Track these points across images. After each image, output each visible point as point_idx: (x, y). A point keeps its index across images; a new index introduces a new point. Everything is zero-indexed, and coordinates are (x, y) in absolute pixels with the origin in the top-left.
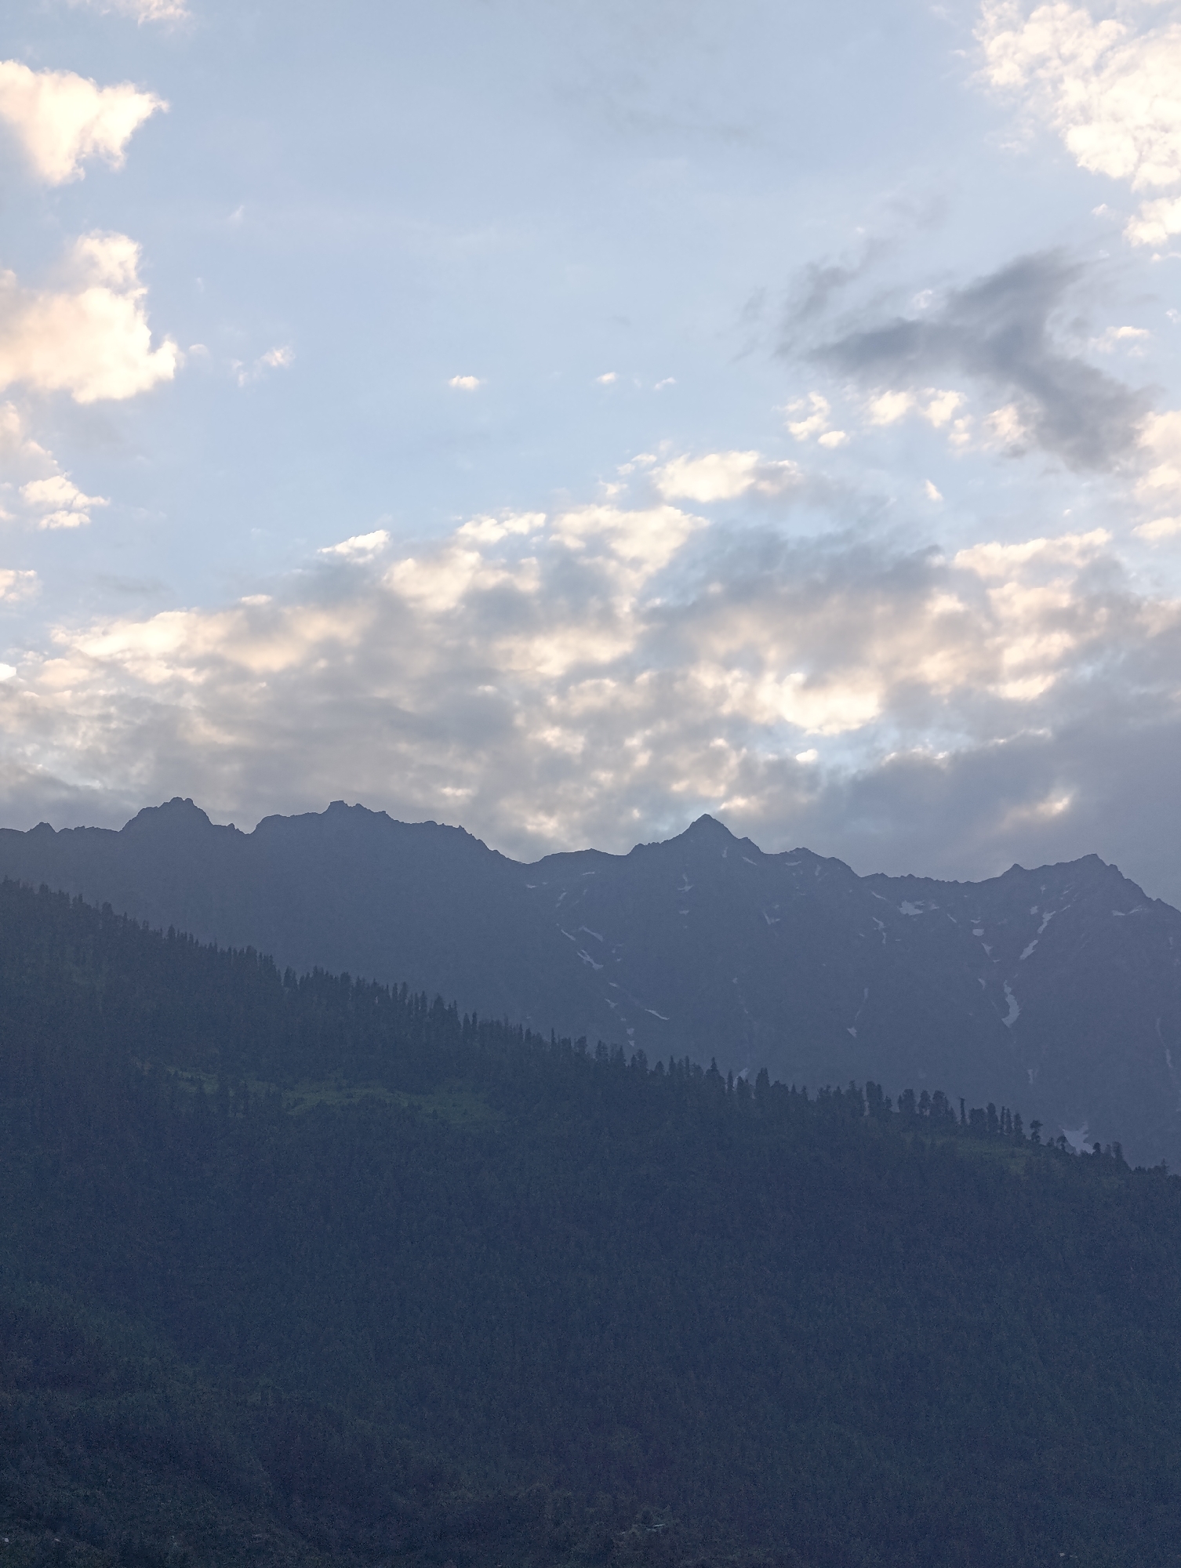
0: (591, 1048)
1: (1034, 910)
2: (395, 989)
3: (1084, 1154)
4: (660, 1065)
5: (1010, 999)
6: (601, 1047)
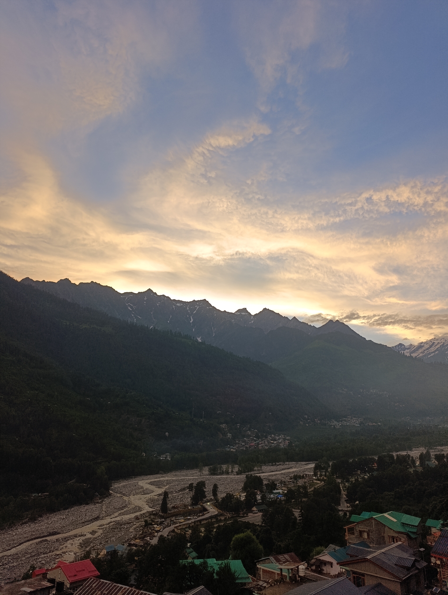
1: (196, 306)
3: (200, 342)
5: (192, 319)
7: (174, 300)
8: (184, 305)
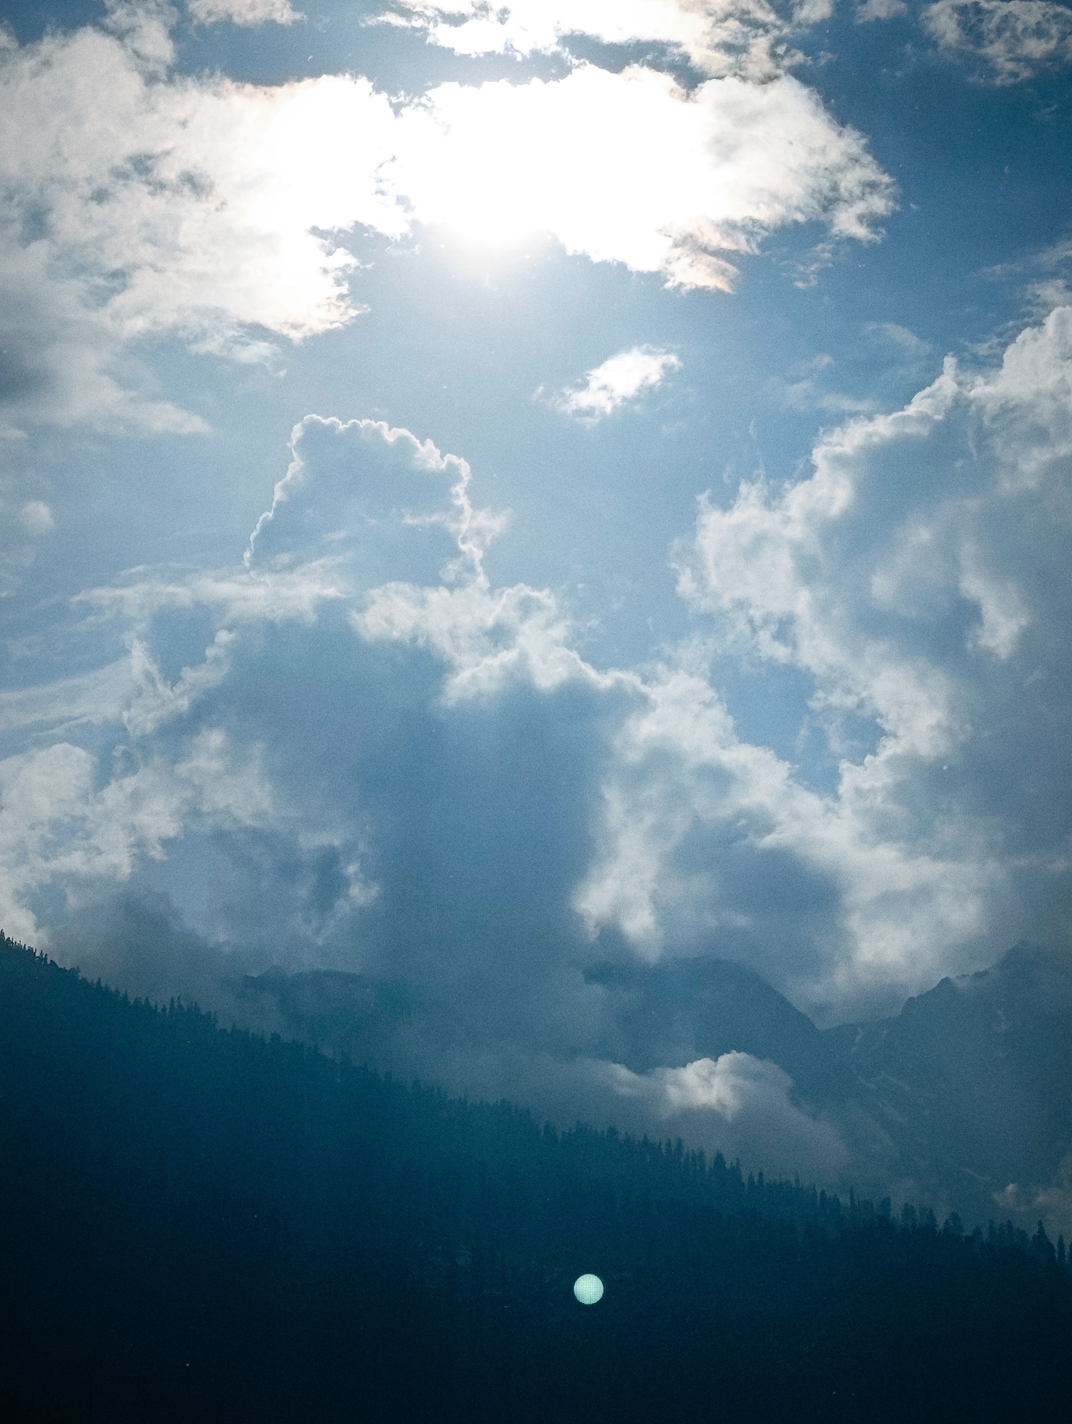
0: (896, 1211)
2: (669, 1144)
4: (978, 1231)
6: (908, 1210)
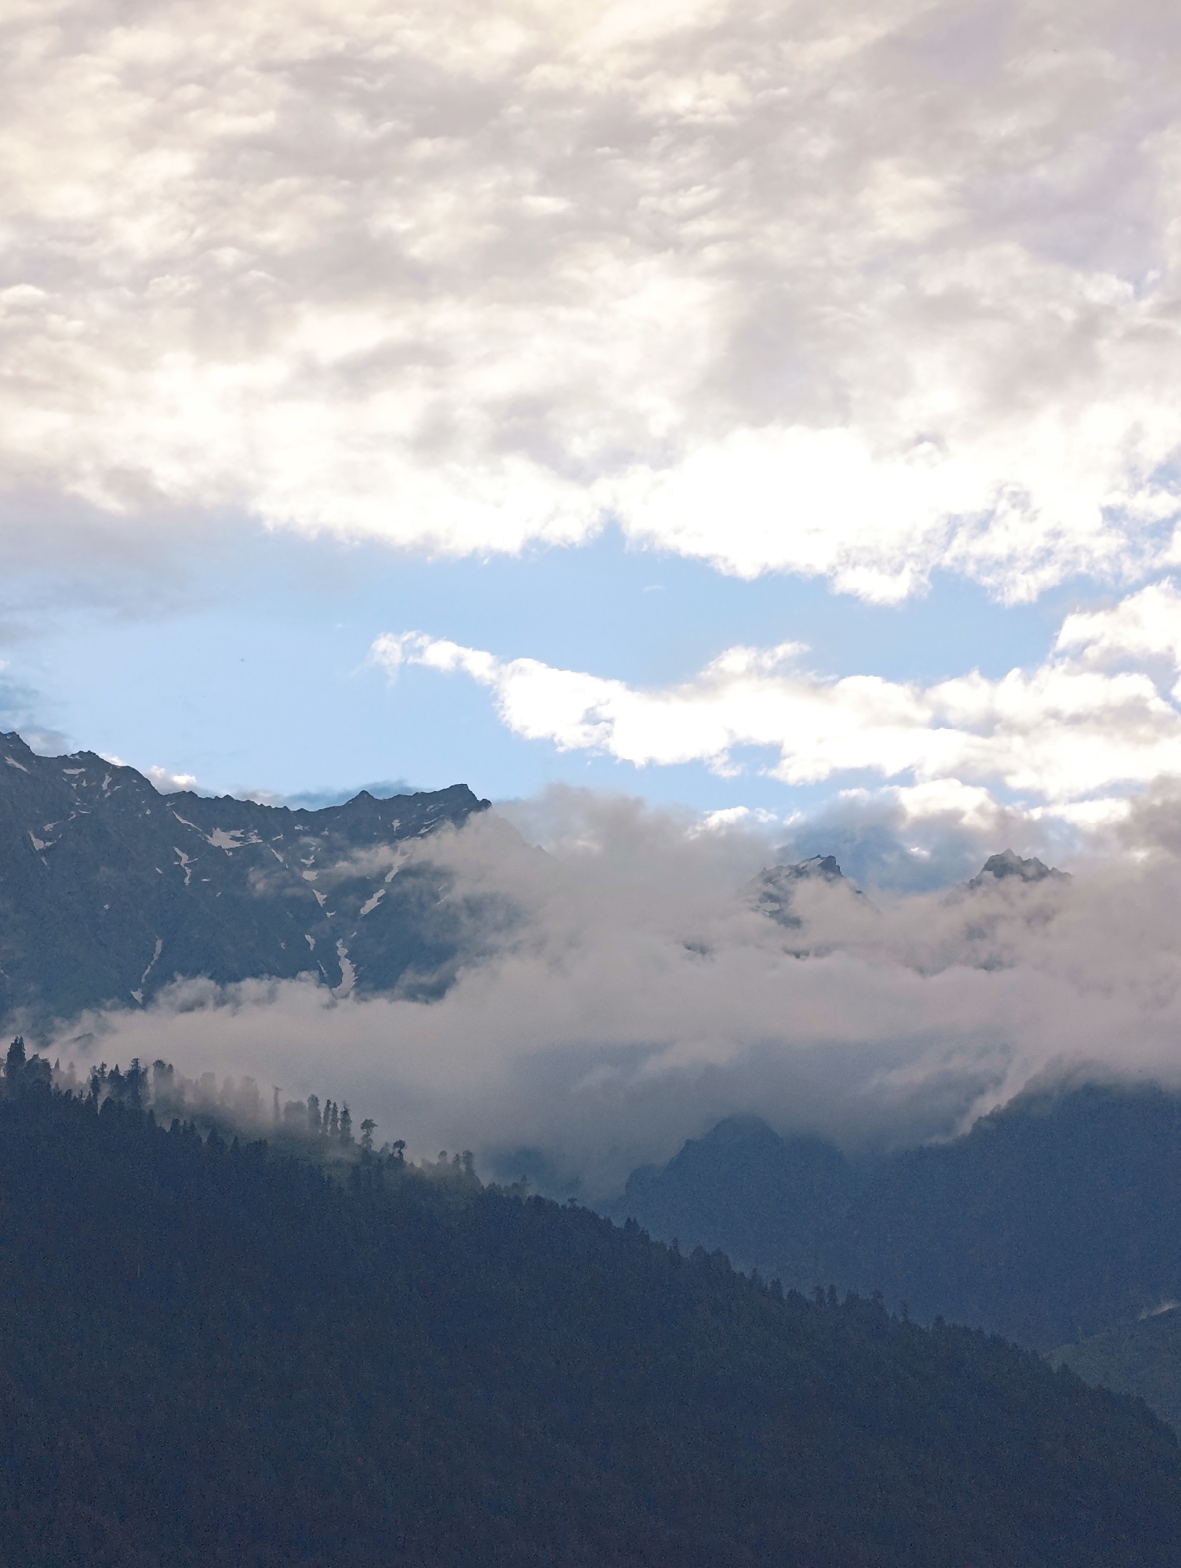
5: (347, 965)
7: (187, 798)
8: (278, 846)
